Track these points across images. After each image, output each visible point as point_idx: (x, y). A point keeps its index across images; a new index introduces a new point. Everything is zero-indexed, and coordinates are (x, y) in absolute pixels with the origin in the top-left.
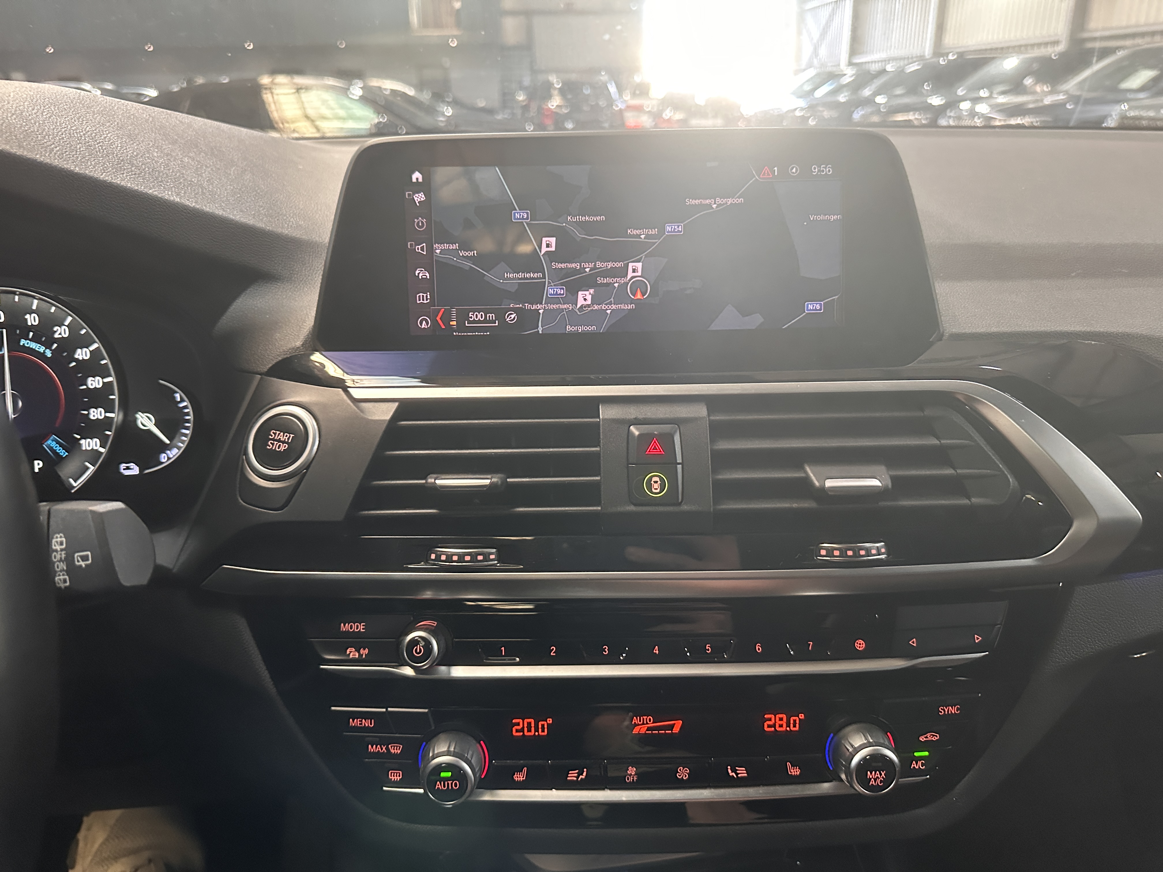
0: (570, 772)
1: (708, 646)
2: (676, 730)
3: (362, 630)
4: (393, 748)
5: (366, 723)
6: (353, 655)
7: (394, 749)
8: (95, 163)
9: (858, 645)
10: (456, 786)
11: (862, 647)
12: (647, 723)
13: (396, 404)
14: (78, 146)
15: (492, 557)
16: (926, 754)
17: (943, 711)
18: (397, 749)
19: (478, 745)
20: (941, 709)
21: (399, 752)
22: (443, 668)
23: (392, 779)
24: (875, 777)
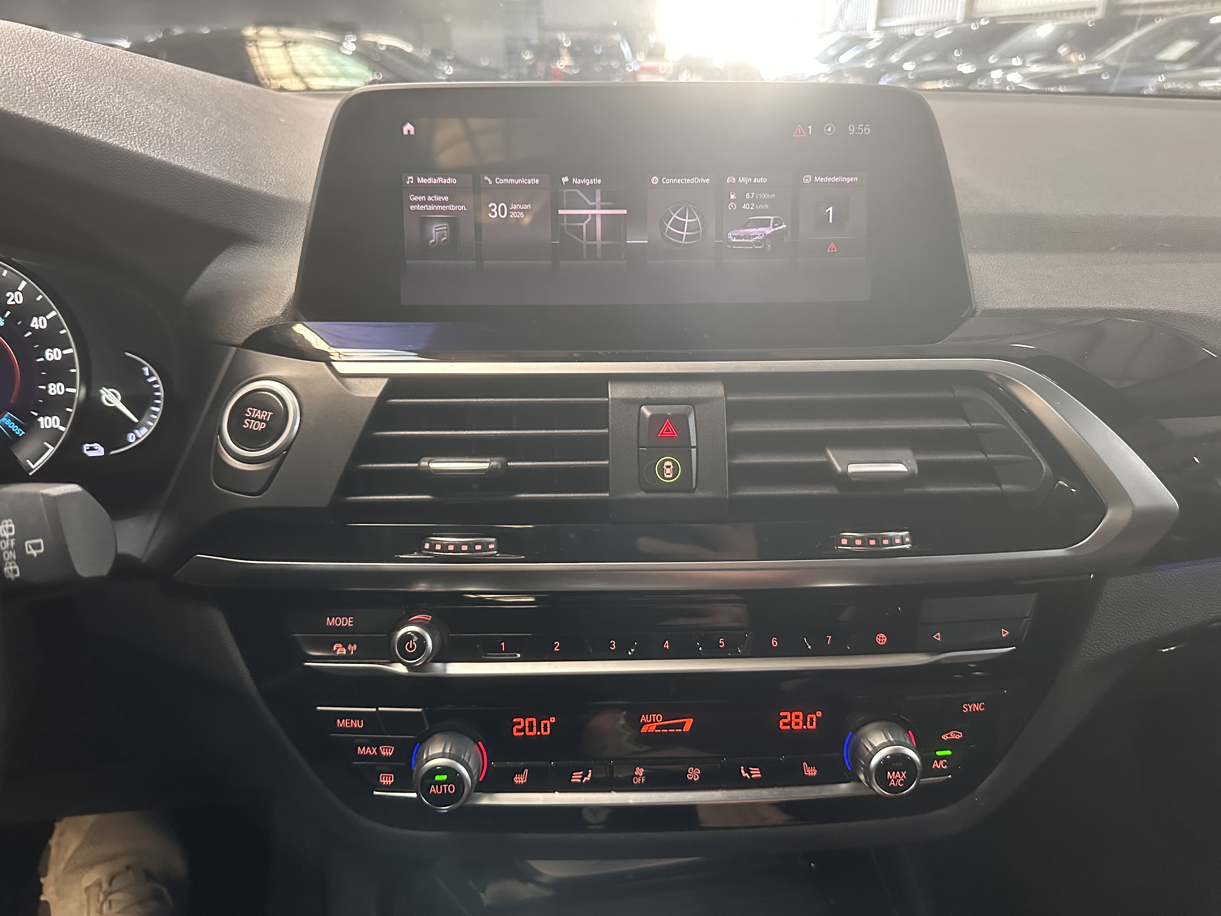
0: (574, 774)
1: (722, 641)
2: (687, 728)
3: (349, 625)
4: (384, 749)
5: (356, 724)
6: (340, 651)
7: (385, 751)
8: (46, 108)
9: (879, 640)
10: (452, 790)
11: (884, 641)
12: (656, 722)
13: (385, 381)
14: (27, 88)
15: (491, 546)
16: (949, 753)
17: (967, 708)
18: (388, 752)
19: (476, 746)
20: (965, 706)
21: (391, 754)
22: (438, 665)
23: (383, 783)
24: (896, 777)
